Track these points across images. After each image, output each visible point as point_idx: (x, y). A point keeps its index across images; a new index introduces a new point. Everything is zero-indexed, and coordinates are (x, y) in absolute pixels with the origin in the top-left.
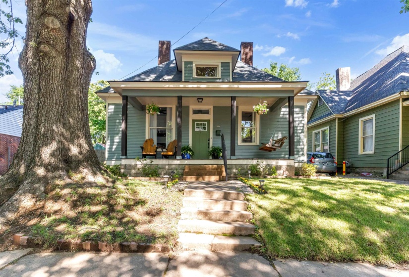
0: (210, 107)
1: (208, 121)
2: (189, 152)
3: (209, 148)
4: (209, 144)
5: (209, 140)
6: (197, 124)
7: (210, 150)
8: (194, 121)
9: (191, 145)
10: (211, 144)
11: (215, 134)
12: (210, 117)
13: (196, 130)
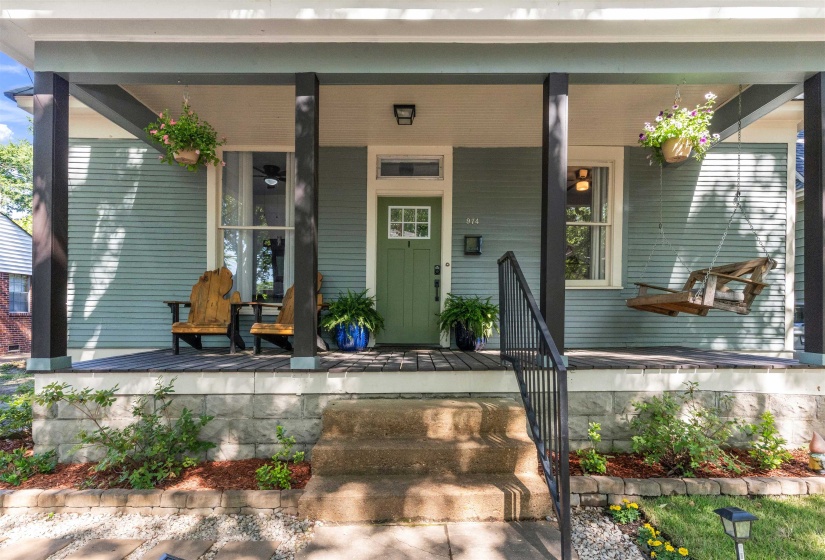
0: (444, 152)
1: (436, 202)
2: (361, 319)
3: (438, 299)
4: (437, 284)
5: (438, 272)
6: (396, 215)
7: (443, 308)
8: (383, 202)
9: (371, 292)
10: (446, 288)
11: (461, 248)
12: (442, 186)
13: (392, 235)
